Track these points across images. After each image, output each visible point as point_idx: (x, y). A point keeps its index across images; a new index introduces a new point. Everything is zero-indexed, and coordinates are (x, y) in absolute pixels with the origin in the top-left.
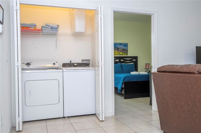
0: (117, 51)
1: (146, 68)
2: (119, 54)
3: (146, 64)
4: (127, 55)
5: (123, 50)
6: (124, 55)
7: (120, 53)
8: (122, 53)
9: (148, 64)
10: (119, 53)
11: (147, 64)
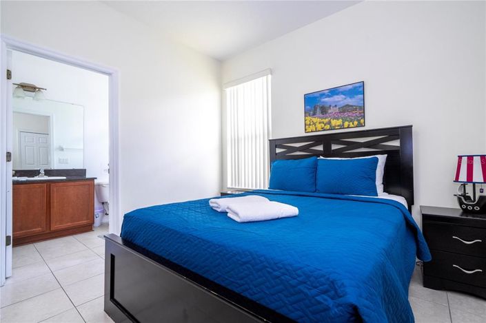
0: (322, 118)
1: (457, 180)
2: (328, 127)
3: (460, 157)
4: (360, 125)
5: (345, 109)
6: (348, 127)
7: (334, 122)
8: (339, 122)
9: (470, 158)
10: (329, 123)
11: (465, 160)
